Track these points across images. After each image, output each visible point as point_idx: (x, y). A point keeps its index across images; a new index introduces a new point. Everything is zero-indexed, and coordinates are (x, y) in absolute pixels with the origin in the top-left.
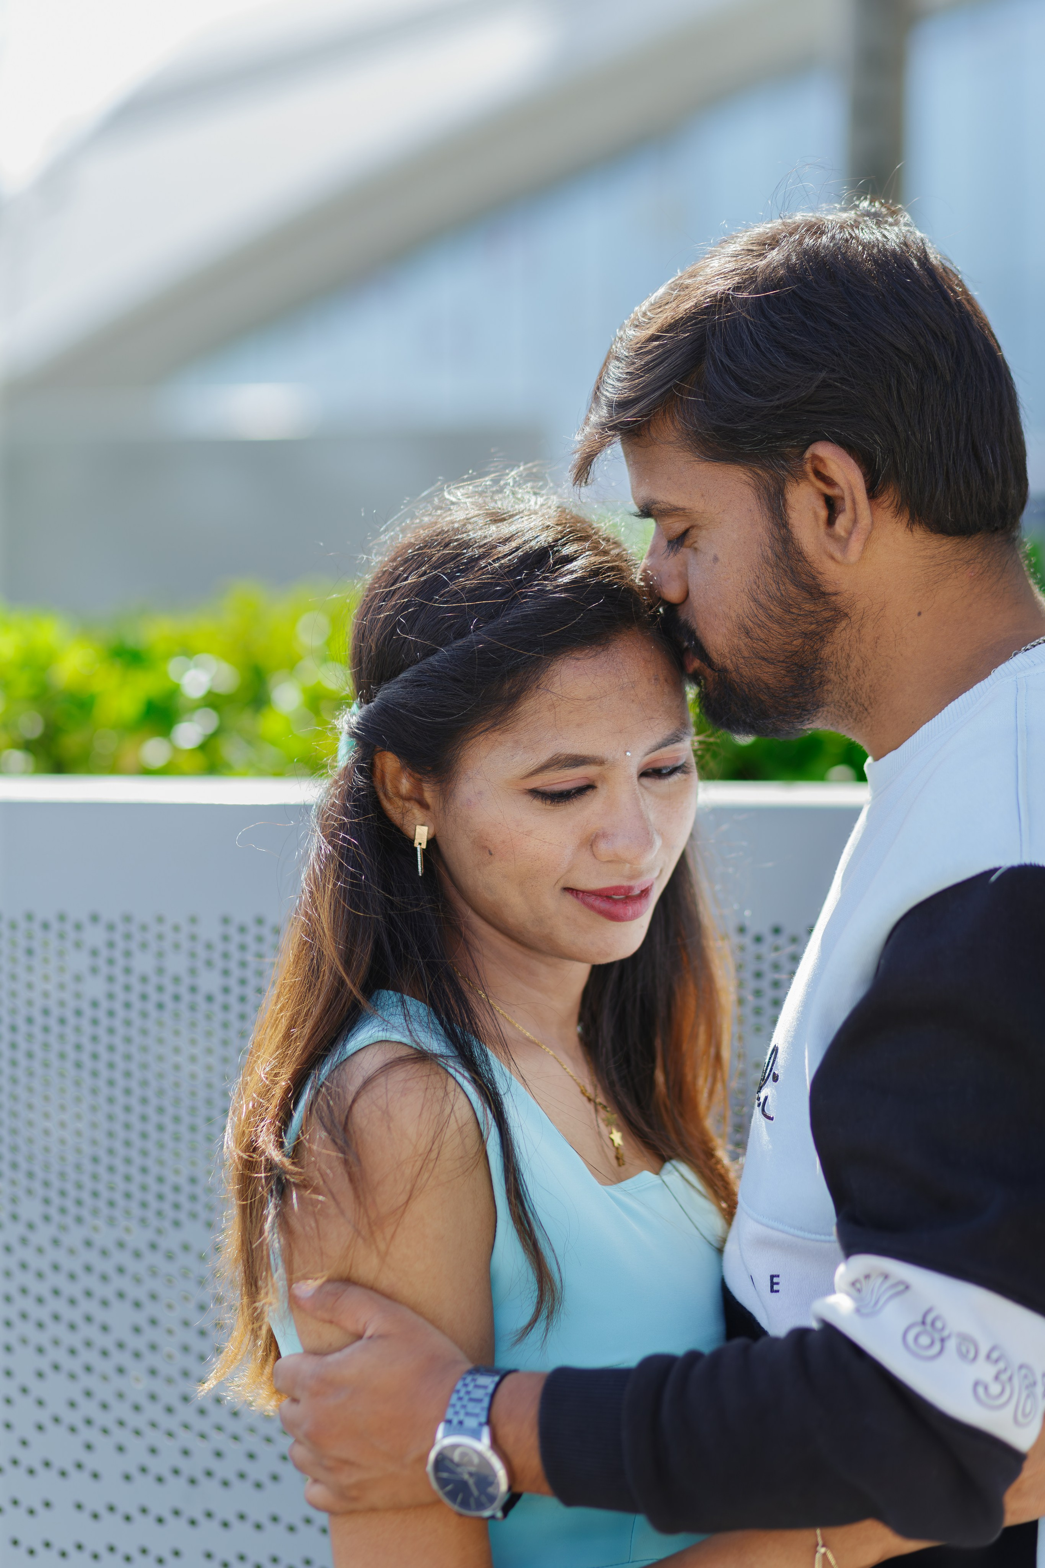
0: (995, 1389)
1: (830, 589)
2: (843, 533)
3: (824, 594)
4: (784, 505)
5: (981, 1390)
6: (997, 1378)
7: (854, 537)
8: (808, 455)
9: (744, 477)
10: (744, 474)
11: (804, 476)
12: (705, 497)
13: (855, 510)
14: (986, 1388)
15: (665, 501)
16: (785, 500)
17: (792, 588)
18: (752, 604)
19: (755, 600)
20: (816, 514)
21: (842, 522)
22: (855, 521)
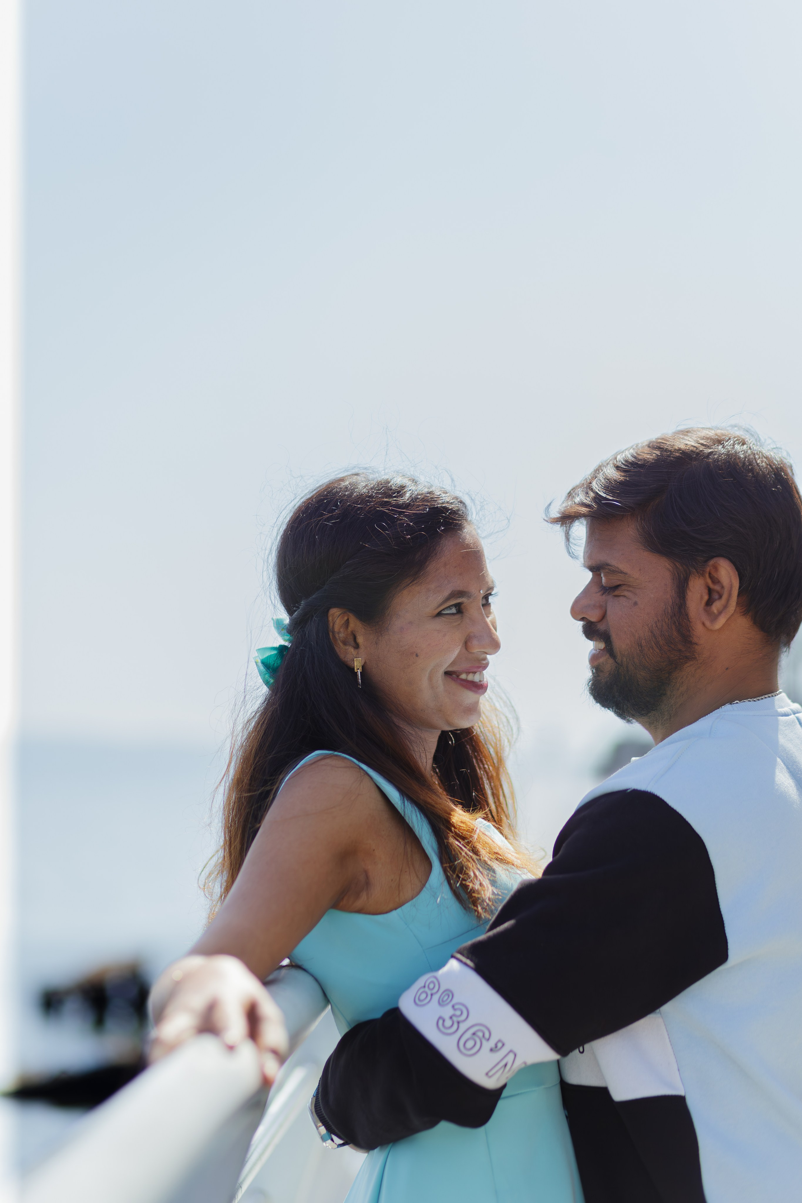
0: (448, 1023)
1: (695, 640)
2: (715, 611)
3: (691, 643)
4: (686, 586)
5: (441, 1022)
6: (451, 1018)
7: (723, 615)
8: (712, 562)
9: (668, 566)
10: (669, 564)
11: (703, 575)
12: (641, 571)
13: (728, 600)
14: (444, 1021)
15: (616, 566)
16: (688, 584)
17: (675, 633)
18: (650, 634)
19: (652, 632)
20: (702, 597)
21: (716, 606)
22: (725, 607)
